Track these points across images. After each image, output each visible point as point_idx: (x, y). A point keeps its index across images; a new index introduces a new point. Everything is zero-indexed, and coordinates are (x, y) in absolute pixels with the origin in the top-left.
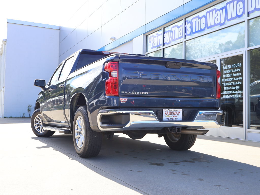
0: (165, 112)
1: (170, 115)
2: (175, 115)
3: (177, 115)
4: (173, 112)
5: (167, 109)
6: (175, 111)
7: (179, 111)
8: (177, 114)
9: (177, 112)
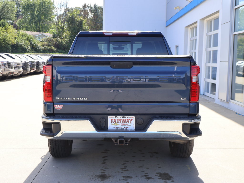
0: (112, 119)
1: (118, 123)
2: (126, 123)
3: (129, 123)
4: (123, 120)
5: (114, 117)
6: (125, 119)
7: (131, 119)
8: (128, 121)
9: (128, 120)
